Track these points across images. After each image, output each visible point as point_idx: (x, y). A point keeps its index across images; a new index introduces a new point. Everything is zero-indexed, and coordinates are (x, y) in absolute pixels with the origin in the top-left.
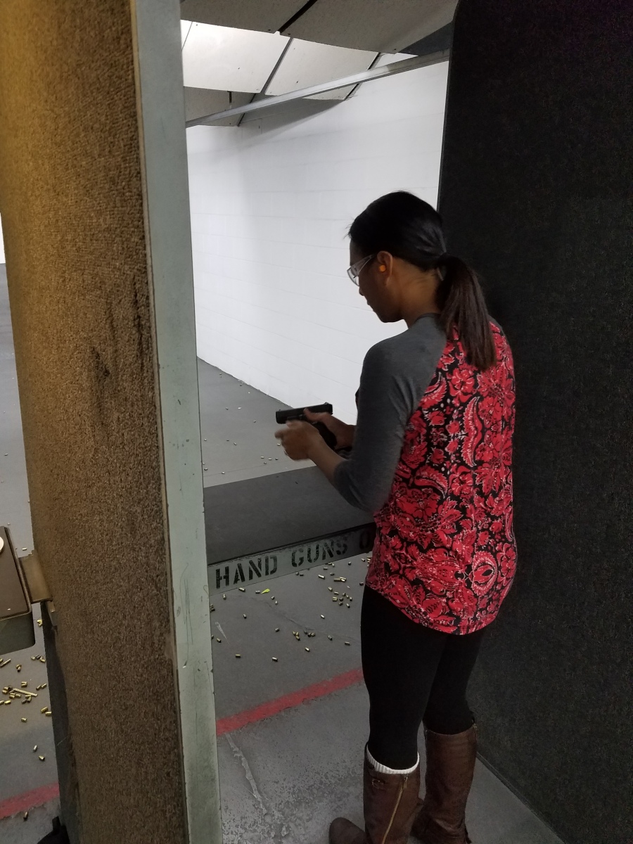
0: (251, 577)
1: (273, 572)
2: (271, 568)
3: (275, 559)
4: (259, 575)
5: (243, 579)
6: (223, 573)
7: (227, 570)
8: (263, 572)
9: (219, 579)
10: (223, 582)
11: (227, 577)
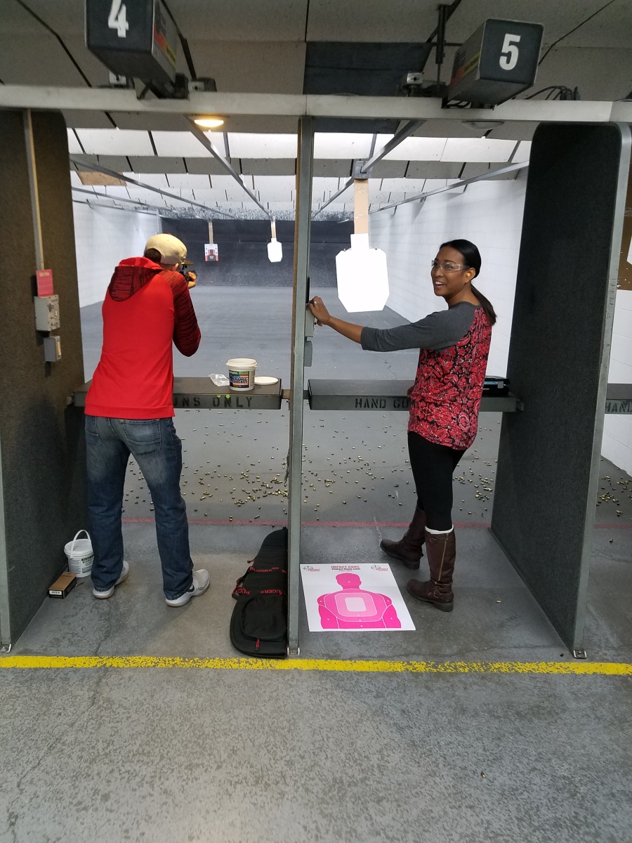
0: (372, 407)
1: (384, 407)
2: (383, 405)
3: (385, 401)
4: (377, 407)
5: (368, 407)
6: (359, 401)
7: (361, 400)
8: (378, 406)
9: (357, 403)
10: (359, 405)
11: (361, 404)
